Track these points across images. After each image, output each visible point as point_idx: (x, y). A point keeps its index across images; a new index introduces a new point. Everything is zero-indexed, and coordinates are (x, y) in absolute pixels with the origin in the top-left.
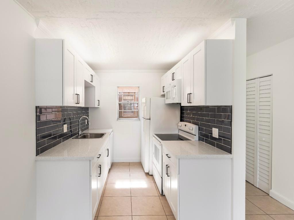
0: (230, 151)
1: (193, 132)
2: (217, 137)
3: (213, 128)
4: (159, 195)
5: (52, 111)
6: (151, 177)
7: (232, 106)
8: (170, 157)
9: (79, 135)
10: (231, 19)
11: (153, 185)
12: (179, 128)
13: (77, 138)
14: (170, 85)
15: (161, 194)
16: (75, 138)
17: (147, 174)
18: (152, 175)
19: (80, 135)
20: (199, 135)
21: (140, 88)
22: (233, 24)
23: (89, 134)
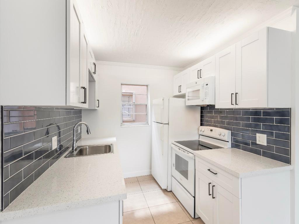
0: (288, 161)
1: (226, 138)
2: (265, 144)
3: (257, 134)
4: (192, 219)
5: (34, 115)
6: (170, 194)
7: (291, 108)
8: (216, 174)
9: (73, 149)
10: (292, 7)
11: (177, 205)
12: (201, 133)
13: (71, 155)
14: (196, 83)
15: (193, 217)
16: (69, 157)
17: (165, 191)
18: (171, 191)
19: (76, 150)
20: (232, 141)
21: (148, 86)
22: (292, 13)
23: (87, 147)
